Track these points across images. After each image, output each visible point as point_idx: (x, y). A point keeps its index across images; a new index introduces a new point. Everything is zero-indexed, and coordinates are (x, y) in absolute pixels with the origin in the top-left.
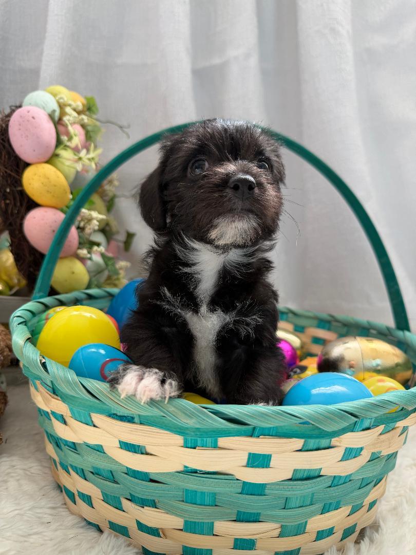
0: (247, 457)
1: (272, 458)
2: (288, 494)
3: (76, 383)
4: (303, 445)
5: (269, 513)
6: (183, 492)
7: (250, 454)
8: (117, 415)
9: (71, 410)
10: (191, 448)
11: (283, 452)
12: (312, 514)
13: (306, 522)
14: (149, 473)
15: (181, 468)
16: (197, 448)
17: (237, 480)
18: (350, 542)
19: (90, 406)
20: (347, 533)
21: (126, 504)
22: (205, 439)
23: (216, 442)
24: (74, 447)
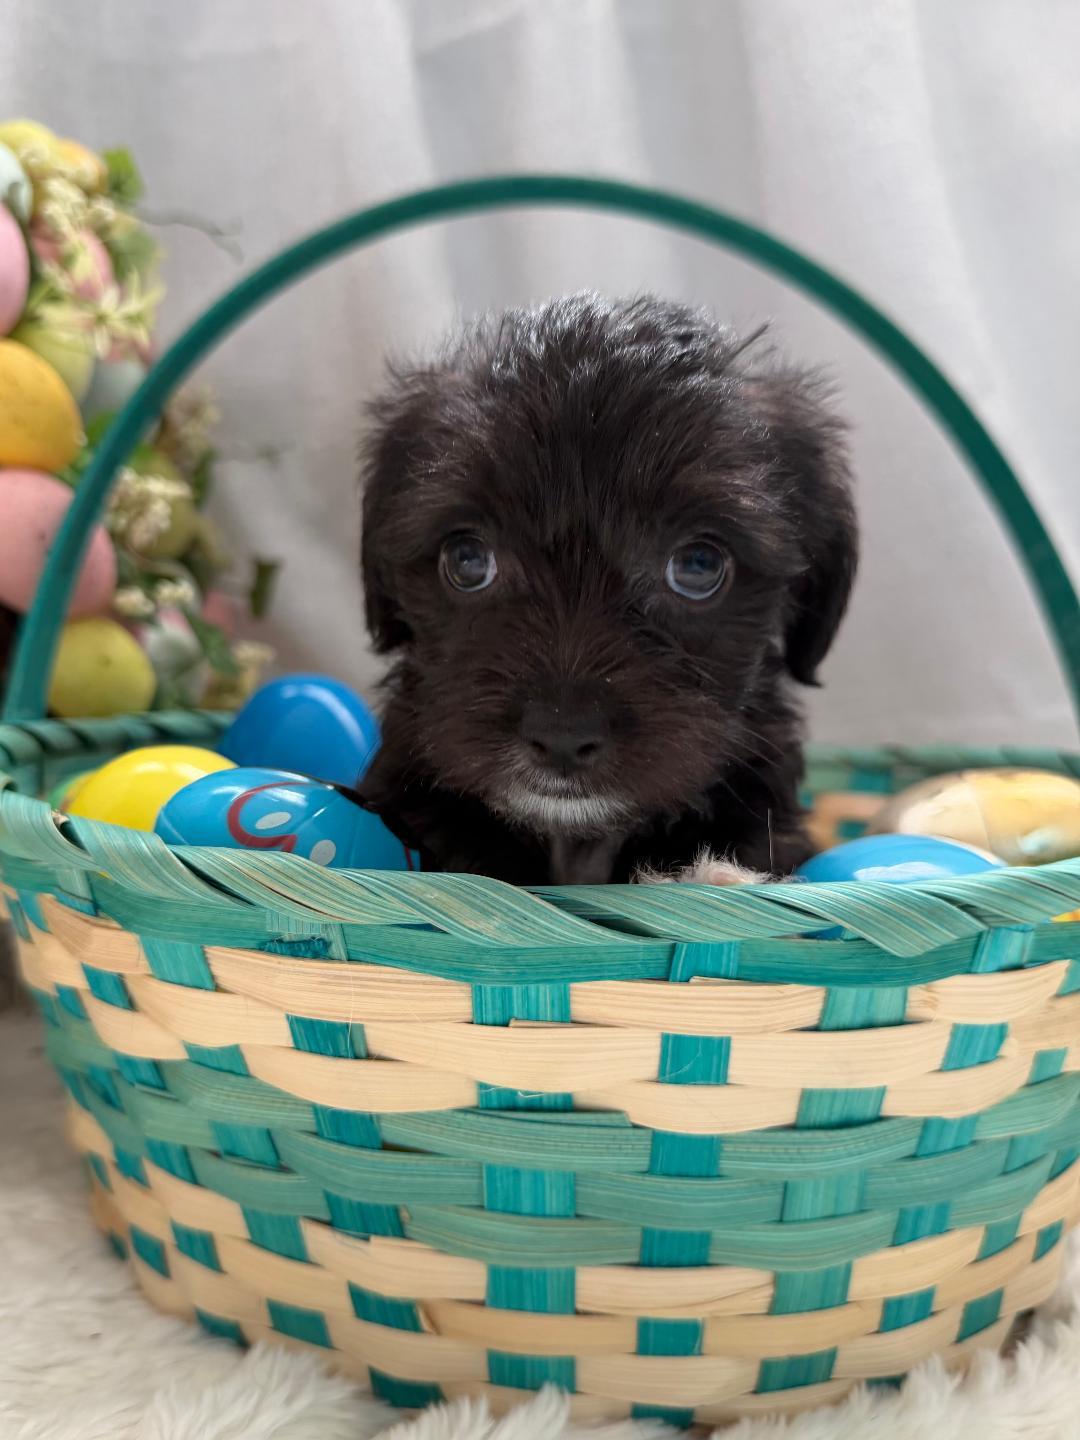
0: (656, 1052)
1: (734, 1054)
2: (787, 1170)
3: (162, 859)
4: (824, 1012)
5: (737, 1236)
6: (481, 1177)
7: (665, 1038)
8: (280, 941)
9: (151, 955)
10: (495, 1024)
11: (765, 1030)
12: (867, 1244)
13: (848, 1270)
14: (379, 1117)
15: (470, 1098)
16: (513, 1023)
17: (636, 1127)
18: (986, 1348)
19: (206, 925)
20: (978, 1318)
21: (317, 1239)
22: (532, 987)
23: (564, 1001)
24: (159, 1076)
